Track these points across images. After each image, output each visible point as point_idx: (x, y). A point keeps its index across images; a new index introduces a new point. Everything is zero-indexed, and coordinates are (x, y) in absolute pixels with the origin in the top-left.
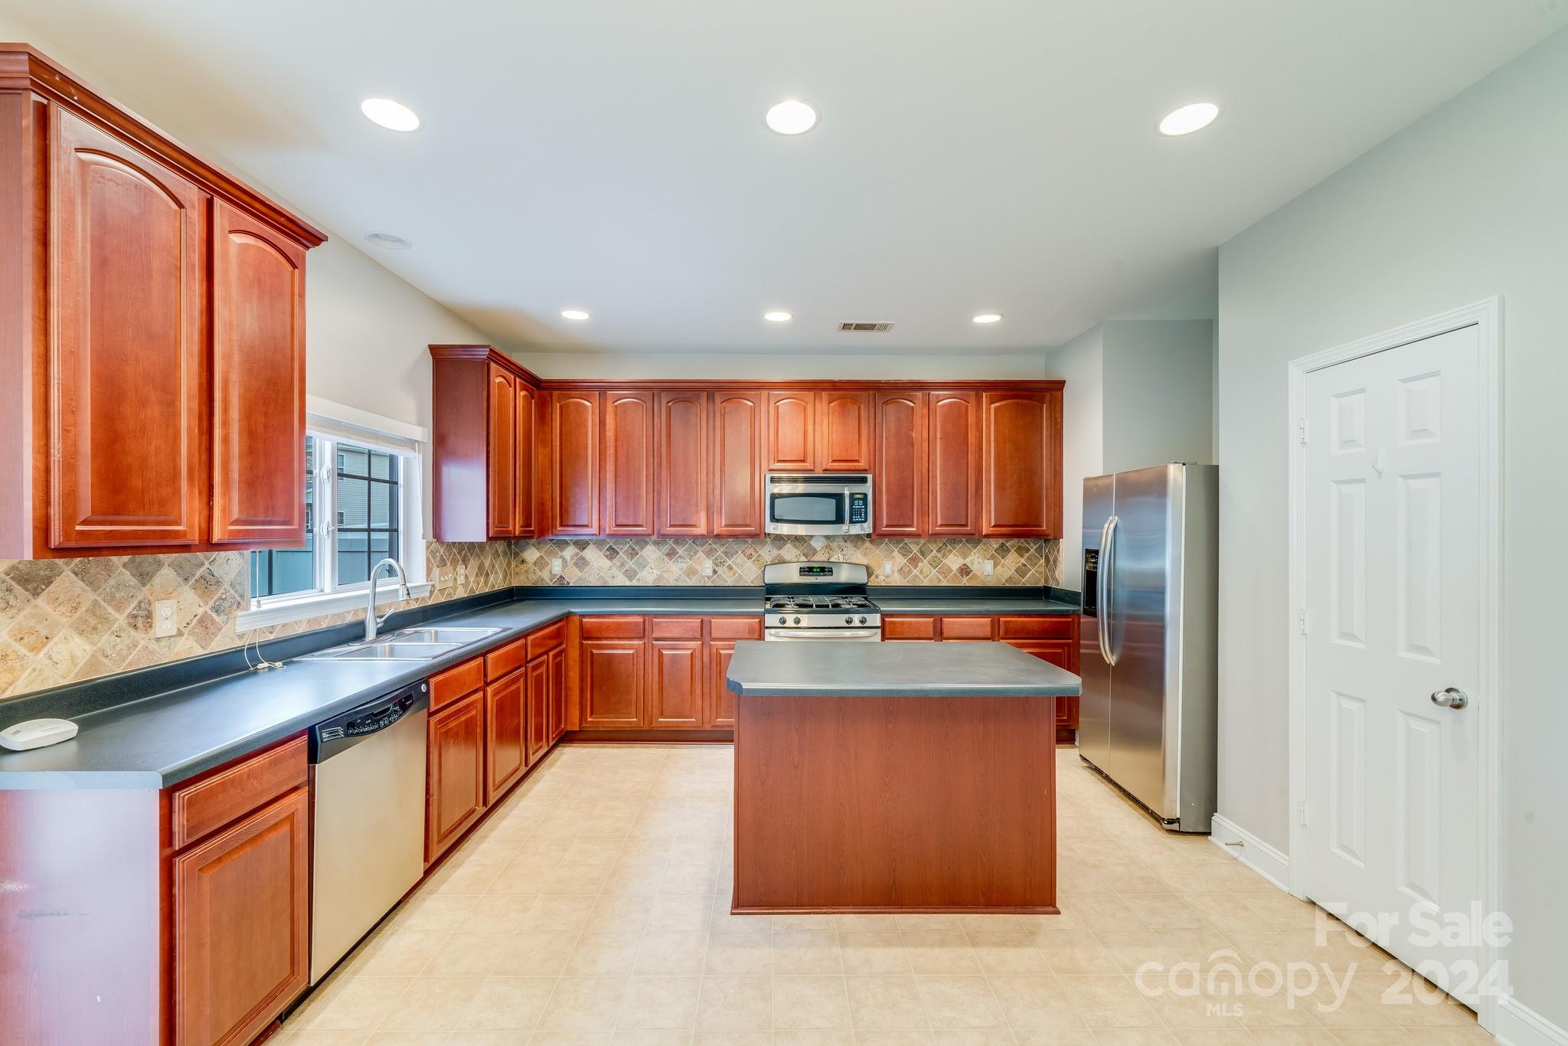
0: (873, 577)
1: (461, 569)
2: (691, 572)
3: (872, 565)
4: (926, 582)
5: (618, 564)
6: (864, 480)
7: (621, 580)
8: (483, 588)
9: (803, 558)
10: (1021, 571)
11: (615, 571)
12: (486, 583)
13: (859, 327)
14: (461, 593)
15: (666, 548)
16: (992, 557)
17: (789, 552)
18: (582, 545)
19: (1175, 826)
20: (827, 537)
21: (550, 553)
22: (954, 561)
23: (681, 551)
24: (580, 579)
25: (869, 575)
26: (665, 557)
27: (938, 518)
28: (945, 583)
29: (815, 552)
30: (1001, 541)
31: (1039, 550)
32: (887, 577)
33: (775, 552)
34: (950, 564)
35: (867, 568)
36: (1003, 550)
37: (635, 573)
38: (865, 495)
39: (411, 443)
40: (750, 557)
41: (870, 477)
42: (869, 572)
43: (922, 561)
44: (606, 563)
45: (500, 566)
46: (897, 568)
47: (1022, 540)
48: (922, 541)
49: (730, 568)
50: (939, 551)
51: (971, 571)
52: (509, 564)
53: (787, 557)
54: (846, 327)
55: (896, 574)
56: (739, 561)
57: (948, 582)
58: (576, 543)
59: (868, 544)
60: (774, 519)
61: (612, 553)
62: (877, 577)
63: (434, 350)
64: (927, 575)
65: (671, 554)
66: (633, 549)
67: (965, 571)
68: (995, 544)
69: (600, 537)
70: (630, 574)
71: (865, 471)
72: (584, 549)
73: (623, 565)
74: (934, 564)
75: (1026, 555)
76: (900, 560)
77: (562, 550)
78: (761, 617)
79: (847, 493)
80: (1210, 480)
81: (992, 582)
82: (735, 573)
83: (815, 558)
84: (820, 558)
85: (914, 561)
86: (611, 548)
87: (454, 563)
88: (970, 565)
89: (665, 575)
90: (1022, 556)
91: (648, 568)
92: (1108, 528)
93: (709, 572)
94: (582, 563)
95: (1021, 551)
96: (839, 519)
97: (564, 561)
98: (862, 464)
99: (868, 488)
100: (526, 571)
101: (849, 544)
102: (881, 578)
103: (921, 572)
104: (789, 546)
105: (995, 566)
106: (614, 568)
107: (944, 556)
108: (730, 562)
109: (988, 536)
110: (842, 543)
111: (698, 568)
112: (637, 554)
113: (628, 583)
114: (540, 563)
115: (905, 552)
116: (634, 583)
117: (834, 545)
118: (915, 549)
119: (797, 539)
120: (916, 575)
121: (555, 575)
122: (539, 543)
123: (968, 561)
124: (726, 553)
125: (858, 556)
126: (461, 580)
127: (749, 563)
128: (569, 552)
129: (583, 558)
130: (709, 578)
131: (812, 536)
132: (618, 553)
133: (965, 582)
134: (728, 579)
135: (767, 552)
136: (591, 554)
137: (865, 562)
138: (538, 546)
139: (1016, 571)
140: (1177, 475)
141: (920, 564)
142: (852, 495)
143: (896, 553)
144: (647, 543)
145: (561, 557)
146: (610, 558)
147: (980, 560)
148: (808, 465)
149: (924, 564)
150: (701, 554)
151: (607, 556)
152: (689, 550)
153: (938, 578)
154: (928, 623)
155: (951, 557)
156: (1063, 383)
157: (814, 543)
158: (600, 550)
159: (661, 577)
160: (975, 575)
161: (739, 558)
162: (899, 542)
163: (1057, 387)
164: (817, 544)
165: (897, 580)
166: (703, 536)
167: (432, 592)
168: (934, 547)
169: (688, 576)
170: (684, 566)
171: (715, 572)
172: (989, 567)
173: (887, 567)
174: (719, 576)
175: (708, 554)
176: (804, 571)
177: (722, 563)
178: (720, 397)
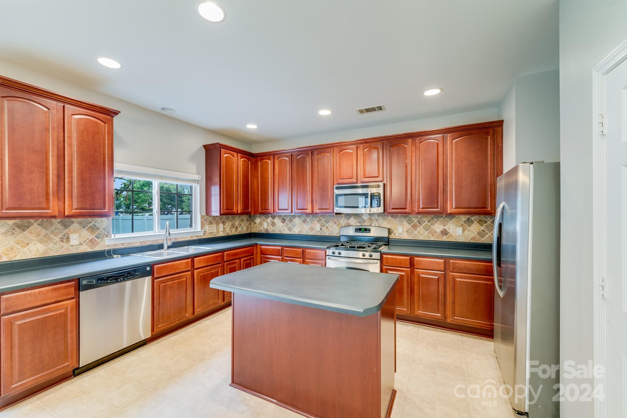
0: (393, 234)
1: (221, 226)
2: (312, 229)
3: (392, 228)
4: (422, 238)
5: (286, 225)
6: (378, 186)
7: (286, 232)
8: (234, 232)
9: (359, 224)
10: (482, 234)
11: (285, 228)
12: (236, 231)
13: (368, 110)
14: (221, 234)
15: (303, 219)
16: (462, 225)
17: (353, 221)
18: (274, 217)
20: (369, 214)
21: (264, 220)
22: (438, 227)
23: (308, 220)
25: (390, 233)
26: (302, 222)
27: (420, 204)
28: (432, 239)
29: (364, 221)
30: (467, 216)
32: (400, 234)
33: (346, 221)
34: (436, 229)
35: (389, 229)
36: (469, 222)
37: (292, 229)
38: (380, 194)
39: (194, 181)
40: (335, 223)
41: (381, 184)
42: (390, 231)
43: (419, 227)
44: (281, 224)
45: (244, 225)
46: (405, 230)
47: (482, 216)
48: (419, 216)
49: (327, 228)
50: (429, 221)
51: (448, 233)
52: (250, 224)
53: (352, 224)
54: (361, 111)
55: (405, 234)
56: (331, 225)
57: (434, 238)
58: (271, 216)
59: (390, 218)
60: (337, 206)
62: (395, 234)
63: (205, 146)
64: (422, 234)
65: (304, 221)
66: (291, 219)
67: (445, 233)
68: (464, 218)
69: (293, 214)
70: (290, 229)
72: (274, 219)
73: (287, 225)
74: (426, 228)
75: (485, 225)
76: (407, 226)
77: (267, 219)
78: (325, 250)
79: (370, 193)
81: (462, 240)
82: (329, 230)
83: (364, 224)
84: (366, 225)
85: (415, 227)
86: (283, 219)
87: (217, 223)
88: (448, 230)
89: (303, 230)
90: (482, 225)
91: (296, 227)
92: (499, 208)
93: (319, 229)
94: (273, 224)
95: (480, 222)
96: (366, 206)
97: (268, 223)
98: (380, 179)
99: (380, 190)
100: (256, 227)
101: (380, 218)
102: (397, 235)
103: (419, 233)
104: (352, 218)
105: (463, 231)
107: (432, 224)
108: (327, 225)
110: (377, 217)
111: (315, 227)
112: (292, 221)
113: (289, 233)
114: (261, 224)
115: (410, 222)
116: (291, 233)
117: (373, 218)
118: (415, 221)
120: (416, 234)
121: (265, 229)
122: (260, 216)
123: (446, 227)
124: (326, 221)
125: (384, 223)
126: (221, 229)
127: (335, 226)
128: (270, 220)
129: (274, 222)
130: (319, 232)
132: (285, 220)
133: (445, 239)
134: (326, 233)
135: (343, 221)
136: (277, 221)
137: (389, 227)
138: (260, 217)
139: (478, 234)
141: (418, 229)
142: (372, 195)
143: (405, 223)
144: (296, 217)
145: (267, 222)
146: (283, 222)
147: (454, 227)
148: (353, 180)
149: (420, 229)
150: (316, 222)
151: (282, 221)
152: (311, 219)
153: (428, 236)
154: (406, 259)
155: (436, 225)
156: (503, 121)
157: (363, 217)
158: (280, 219)
159: (301, 231)
160: (451, 235)
161: (331, 224)
162: (406, 217)
163: (501, 124)
164: (365, 218)
165: (405, 236)
166: (310, 214)
167: (204, 234)
168: (426, 219)
169: (311, 230)
170: (309, 226)
171: (321, 229)
172: (459, 231)
173: (400, 230)
174: (323, 231)
175: (319, 221)
176: (357, 230)
177: (324, 226)
178: (316, 153)
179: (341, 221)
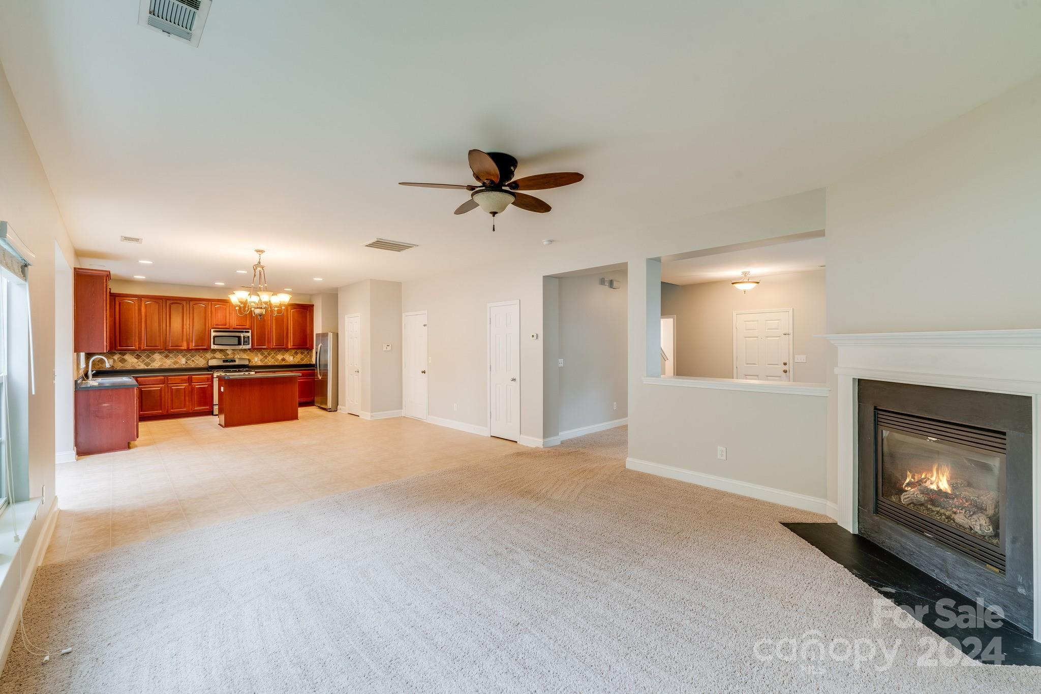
0: (251, 363)
2: (176, 363)
4: (270, 364)
5: (142, 361)
6: (248, 332)
7: (142, 366)
9: (223, 357)
10: (302, 359)
15: (165, 354)
16: (293, 355)
17: (218, 355)
19: (330, 410)
20: (233, 350)
21: (107, 357)
22: (280, 357)
23: (171, 355)
24: (122, 367)
25: (249, 362)
26: (164, 358)
27: (274, 344)
28: (276, 364)
29: (228, 355)
30: (296, 350)
31: (308, 353)
32: (256, 362)
33: (212, 355)
34: (278, 358)
35: (249, 359)
36: (296, 353)
37: (150, 364)
38: (249, 337)
40: (201, 357)
41: (250, 331)
42: (249, 361)
44: (136, 360)
46: (259, 359)
47: (303, 350)
48: (269, 351)
49: (193, 361)
50: (274, 354)
51: (285, 360)
53: (217, 357)
55: (259, 361)
56: (197, 358)
57: (278, 363)
58: (121, 353)
59: (247, 352)
60: (214, 344)
61: (138, 357)
64: (270, 361)
65: (167, 357)
66: (149, 355)
67: (283, 360)
68: (293, 351)
70: (147, 364)
71: (248, 329)
72: (124, 355)
73: (144, 361)
74: (273, 358)
76: (261, 357)
77: (113, 356)
78: (212, 375)
79: (242, 336)
80: (336, 336)
81: (292, 363)
82: (195, 363)
83: (228, 357)
84: (230, 357)
85: (266, 357)
86: (138, 355)
89: (164, 364)
90: (302, 355)
91: (156, 362)
92: (320, 345)
93: (184, 362)
94: (123, 361)
95: (302, 353)
96: (239, 344)
97: (114, 359)
98: (247, 327)
99: (249, 334)
101: (242, 352)
102: (254, 363)
103: (268, 360)
104: (217, 353)
105: (294, 358)
106: (139, 362)
107: (276, 355)
108: (193, 359)
109: (290, 349)
110: (239, 352)
111: (179, 361)
112: (151, 357)
113: (146, 368)
115: (262, 354)
116: (149, 367)
117: (236, 352)
118: (266, 353)
119: (221, 351)
120: (266, 361)
123: (284, 357)
124: (191, 356)
125: (245, 356)
127: (201, 359)
128: (117, 357)
129: (123, 359)
130: (184, 364)
131: (227, 350)
132: (141, 357)
133: (283, 363)
134: (192, 365)
135: (209, 355)
136: (129, 357)
137: (248, 358)
139: (300, 359)
140: (330, 336)
142: (244, 337)
143: (259, 355)
144: (155, 353)
145: (113, 359)
146: (138, 359)
147: (289, 356)
148: (227, 326)
149: (269, 358)
150: (180, 356)
151: (136, 358)
152: (175, 355)
153: (274, 362)
155: (278, 355)
156: (313, 305)
157: (227, 352)
158: (133, 356)
159: (161, 366)
160: (287, 361)
162: (260, 351)
163: (313, 306)
164: (229, 352)
165: (260, 363)
166: (183, 350)
168: (272, 353)
169: (174, 364)
170: (172, 361)
171: (186, 362)
172: (291, 358)
173: (256, 359)
174: (188, 364)
175: (183, 356)
176: (224, 361)
177: (190, 359)
178: (192, 303)
179: (207, 355)
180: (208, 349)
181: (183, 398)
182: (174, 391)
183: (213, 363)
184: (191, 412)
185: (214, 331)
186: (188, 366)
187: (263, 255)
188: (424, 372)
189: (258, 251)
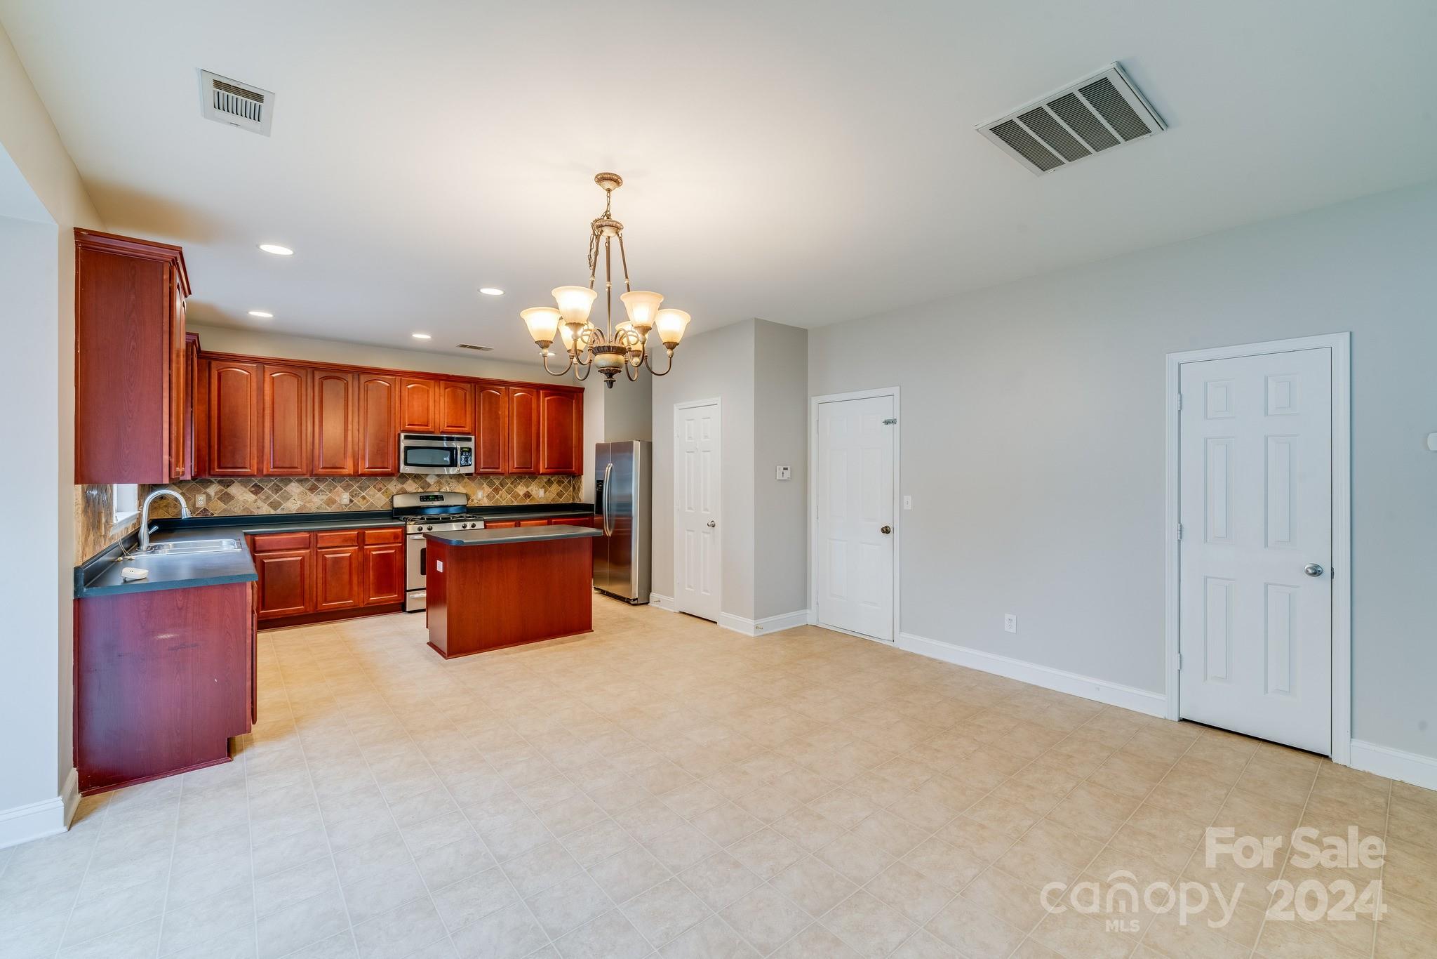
0: (470, 501)
2: (331, 502)
3: (469, 493)
4: (504, 503)
5: (264, 497)
6: (470, 440)
7: (265, 510)
9: (420, 490)
10: (560, 495)
11: (260, 503)
15: (308, 485)
16: (543, 487)
17: (411, 486)
18: (226, 484)
19: (636, 602)
20: (438, 476)
22: (521, 490)
23: (321, 487)
24: (225, 510)
25: (468, 499)
26: (307, 491)
27: (514, 463)
28: (515, 503)
29: (429, 485)
30: (548, 477)
31: (569, 482)
32: (479, 500)
33: (400, 486)
34: (519, 491)
35: (467, 495)
36: (549, 483)
37: (280, 504)
38: (470, 449)
40: (380, 490)
41: (473, 437)
42: (468, 497)
43: (502, 490)
44: (253, 497)
46: (485, 495)
47: (560, 476)
48: (502, 478)
49: (364, 498)
50: (512, 484)
51: (531, 496)
53: (409, 489)
55: (485, 499)
56: (371, 493)
57: (517, 502)
58: (225, 481)
59: (466, 480)
60: (406, 464)
61: (257, 490)
62: (472, 501)
64: (504, 499)
65: (313, 489)
66: (278, 486)
67: (528, 495)
68: (545, 479)
70: (275, 505)
71: (469, 434)
72: (228, 486)
73: (268, 498)
74: (509, 492)
75: (563, 485)
76: (488, 490)
77: (206, 487)
78: (405, 527)
79: (459, 447)
80: (648, 448)
81: (544, 502)
82: (367, 502)
83: (429, 490)
84: (433, 490)
85: (496, 490)
86: (256, 485)
88: (530, 492)
89: (308, 505)
90: (560, 486)
91: (292, 500)
92: (608, 469)
93: (346, 501)
94: (226, 498)
95: (560, 483)
96: (453, 463)
97: (208, 496)
98: (467, 429)
99: (471, 445)
100: (166, 506)
101: (453, 480)
102: (475, 501)
103: (501, 497)
104: (410, 481)
105: (545, 492)
106: (259, 501)
107: (515, 487)
108: (364, 494)
109: (543, 474)
110: (449, 479)
111: (337, 499)
112: (282, 489)
113: (273, 512)
115: (491, 484)
116: (279, 511)
117: (443, 481)
118: (498, 482)
119: (416, 477)
120: (497, 499)
121: (198, 509)
123: (529, 490)
124: (360, 488)
125: (460, 488)
127: (380, 494)
128: (215, 489)
129: (227, 494)
130: (346, 505)
131: (427, 475)
132: (263, 489)
133: (528, 502)
134: (363, 506)
135: (394, 486)
136: (236, 490)
137: (464, 491)
139: (557, 495)
140: (637, 445)
141: (500, 492)
142: (462, 448)
143: (486, 485)
144: (291, 481)
145: (205, 493)
146: (256, 493)
147: (537, 489)
148: (430, 428)
149: (503, 492)
150: (339, 489)
151: (252, 492)
152: (329, 485)
153: (511, 500)
154: (511, 525)
155: (520, 486)
157: (429, 479)
158: (246, 487)
159: (303, 506)
160: (534, 498)
161: (371, 491)
162: (487, 478)
163: (582, 390)
164: (432, 480)
165: (486, 503)
166: (349, 475)
168: (509, 481)
169: (328, 505)
170: (324, 497)
171: (351, 501)
172: (541, 492)
173: (480, 494)
174: (355, 504)
175: (346, 488)
176: (423, 499)
177: (357, 495)
178: (363, 378)
179: (389, 486)
180: (395, 474)
181: (346, 577)
182: (329, 563)
183: (400, 502)
184: (362, 606)
185: (407, 437)
186: (354, 509)
187: (617, 192)
188: (886, 530)
189: (601, 179)
